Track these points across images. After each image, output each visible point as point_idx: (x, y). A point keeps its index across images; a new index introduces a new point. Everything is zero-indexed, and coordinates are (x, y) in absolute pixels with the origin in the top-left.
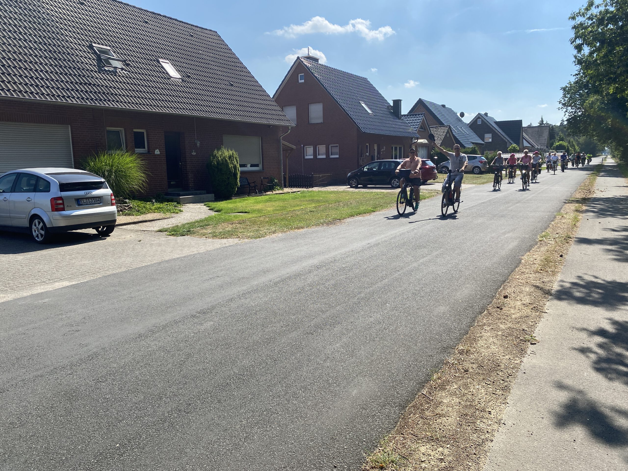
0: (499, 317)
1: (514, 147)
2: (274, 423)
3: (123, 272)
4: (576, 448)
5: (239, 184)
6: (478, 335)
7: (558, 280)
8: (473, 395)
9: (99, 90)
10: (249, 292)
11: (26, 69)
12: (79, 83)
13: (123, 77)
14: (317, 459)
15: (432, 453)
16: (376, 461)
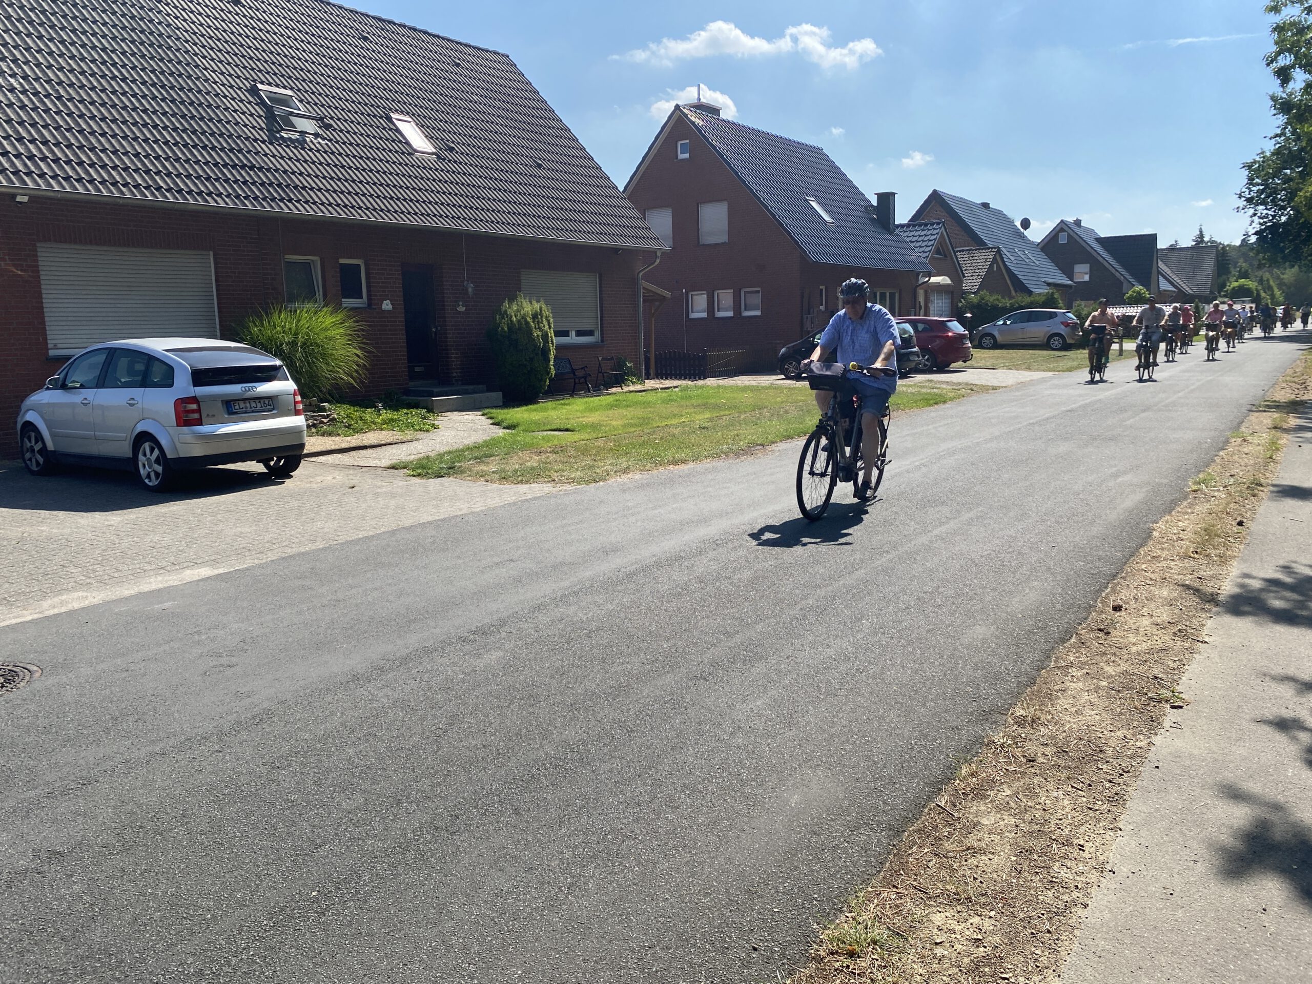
0: (1103, 649)
1: (1139, 293)
2: (628, 857)
3: (320, 549)
4: (1267, 925)
5: (553, 372)
6: (1056, 688)
7: (1234, 574)
8: (1044, 810)
9: (270, 180)
10: (574, 592)
11: (125, 137)
12: (231, 166)
13: (318, 151)
14: (716, 932)
15: (958, 928)
16: (839, 940)
